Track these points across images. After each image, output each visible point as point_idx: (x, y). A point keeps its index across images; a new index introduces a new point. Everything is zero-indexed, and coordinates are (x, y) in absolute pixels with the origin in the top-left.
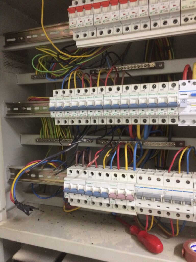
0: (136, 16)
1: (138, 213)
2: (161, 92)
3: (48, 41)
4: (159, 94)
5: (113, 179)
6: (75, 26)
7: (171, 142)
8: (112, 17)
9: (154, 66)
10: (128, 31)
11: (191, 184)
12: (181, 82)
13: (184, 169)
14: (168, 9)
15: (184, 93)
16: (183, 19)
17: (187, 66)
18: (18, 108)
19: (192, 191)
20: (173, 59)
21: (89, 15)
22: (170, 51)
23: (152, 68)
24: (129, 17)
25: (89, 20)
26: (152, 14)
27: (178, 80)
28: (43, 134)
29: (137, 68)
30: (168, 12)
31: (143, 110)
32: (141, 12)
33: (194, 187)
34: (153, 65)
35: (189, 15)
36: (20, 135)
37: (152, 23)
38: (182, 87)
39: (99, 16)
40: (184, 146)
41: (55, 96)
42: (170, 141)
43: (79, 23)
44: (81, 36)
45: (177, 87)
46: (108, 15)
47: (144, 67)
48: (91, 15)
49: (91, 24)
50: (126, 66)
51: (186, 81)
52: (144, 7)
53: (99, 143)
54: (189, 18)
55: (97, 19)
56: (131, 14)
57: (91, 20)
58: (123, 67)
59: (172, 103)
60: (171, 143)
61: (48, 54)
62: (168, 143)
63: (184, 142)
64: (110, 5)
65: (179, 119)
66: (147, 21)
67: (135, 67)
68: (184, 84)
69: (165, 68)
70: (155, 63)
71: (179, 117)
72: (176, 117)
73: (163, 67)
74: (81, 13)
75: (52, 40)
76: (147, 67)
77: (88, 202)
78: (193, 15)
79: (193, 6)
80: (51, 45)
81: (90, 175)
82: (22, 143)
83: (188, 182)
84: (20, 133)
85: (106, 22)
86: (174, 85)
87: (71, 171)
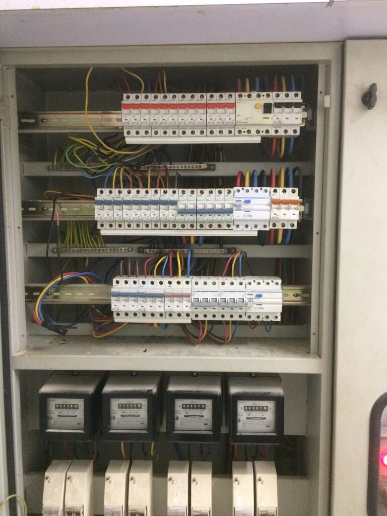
0: (194, 123)
1: (193, 319)
2: (208, 198)
3: (90, 129)
4: (207, 200)
5: (167, 287)
6: (128, 124)
7: (223, 248)
8: (170, 120)
9: (206, 167)
10: (185, 135)
11: (244, 285)
12: (235, 189)
13: (237, 274)
14: (224, 122)
15: (238, 199)
16: (237, 130)
17: (240, 172)
18: (36, 208)
19: (244, 291)
20: (223, 161)
21: (145, 114)
22: (221, 152)
23: (203, 170)
24: (187, 123)
25: (144, 119)
26: (210, 124)
27: (233, 188)
28: (63, 242)
29: (187, 168)
30: (224, 124)
31: (201, 216)
32: (199, 120)
33: (246, 288)
34: (204, 166)
35: (242, 128)
36: (27, 244)
37: (209, 131)
38: (236, 193)
39: (156, 117)
40: (235, 252)
41: (99, 195)
42: (221, 247)
43: (133, 120)
44: (133, 132)
45: (232, 193)
46: (166, 117)
47: (195, 168)
48: (147, 114)
49: (147, 123)
50: (176, 166)
51: (240, 188)
52: (202, 115)
53: (142, 252)
54: (243, 130)
55: (154, 120)
56: (189, 120)
57: (148, 120)
58: (172, 166)
59: (228, 209)
60: (223, 250)
61: (84, 145)
62: (220, 249)
63: (235, 249)
64: (168, 108)
65: (234, 223)
66: (204, 128)
67: (185, 167)
68: (238, 191)
69: (216, 170)
70: (207, 165)
71: (234, 221)
72: (231, 222)
73: (214, 169)
74: (136, 111)
75: (93, 129)
76: (198, 168)
77: (138, 315)
78: (246, 128)
79: (246, 122)
80: (91, 134)
81: (141, 284)
82: (29, 255)
83: (241, 284)
84: (27, 242)
85: (163, 125)
86: (229, 192)
87: (118, 282)
